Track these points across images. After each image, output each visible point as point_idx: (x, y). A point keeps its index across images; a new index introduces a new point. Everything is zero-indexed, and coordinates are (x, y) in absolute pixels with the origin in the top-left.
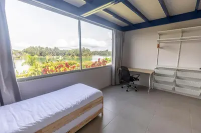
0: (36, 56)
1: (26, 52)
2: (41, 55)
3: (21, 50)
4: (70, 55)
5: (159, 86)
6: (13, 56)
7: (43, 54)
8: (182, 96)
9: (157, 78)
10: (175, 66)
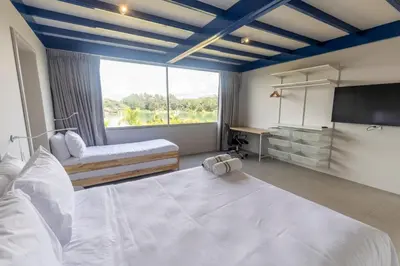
0: (138, 110)
1: (126, 103)
2: (147, 108)
3: (119, 100)
4: (194, 108)
5: (281, 155)
6: (105, 108)
7: (150, 107)
8: (304, 168)
9: (272, 141)
10: (298, 124)
